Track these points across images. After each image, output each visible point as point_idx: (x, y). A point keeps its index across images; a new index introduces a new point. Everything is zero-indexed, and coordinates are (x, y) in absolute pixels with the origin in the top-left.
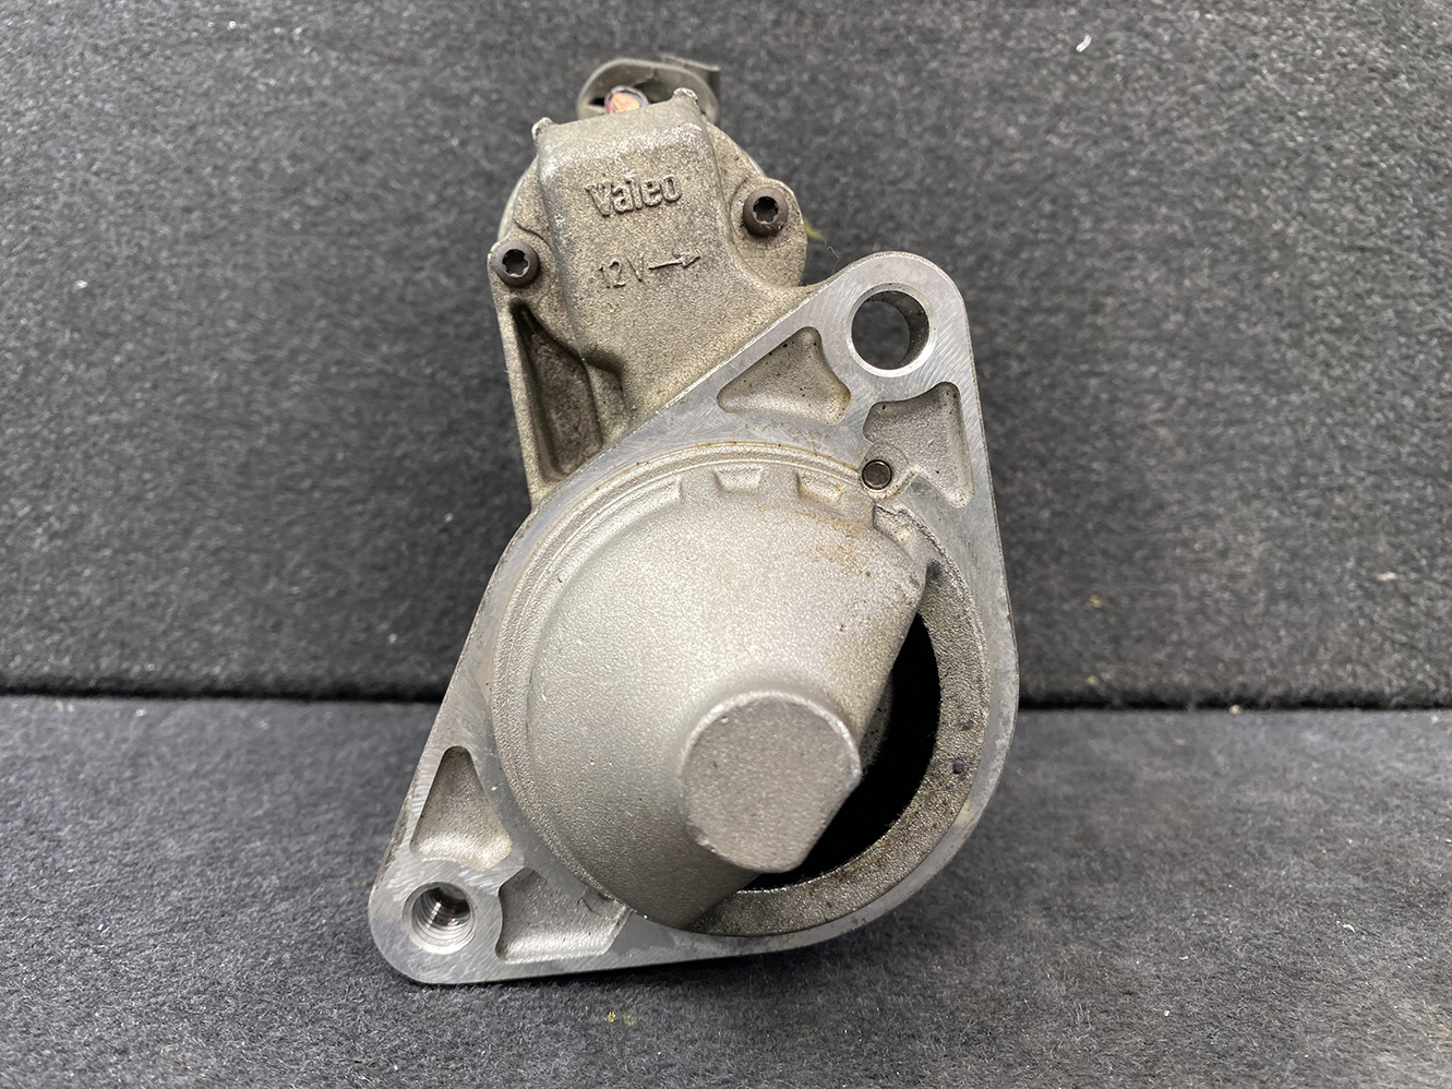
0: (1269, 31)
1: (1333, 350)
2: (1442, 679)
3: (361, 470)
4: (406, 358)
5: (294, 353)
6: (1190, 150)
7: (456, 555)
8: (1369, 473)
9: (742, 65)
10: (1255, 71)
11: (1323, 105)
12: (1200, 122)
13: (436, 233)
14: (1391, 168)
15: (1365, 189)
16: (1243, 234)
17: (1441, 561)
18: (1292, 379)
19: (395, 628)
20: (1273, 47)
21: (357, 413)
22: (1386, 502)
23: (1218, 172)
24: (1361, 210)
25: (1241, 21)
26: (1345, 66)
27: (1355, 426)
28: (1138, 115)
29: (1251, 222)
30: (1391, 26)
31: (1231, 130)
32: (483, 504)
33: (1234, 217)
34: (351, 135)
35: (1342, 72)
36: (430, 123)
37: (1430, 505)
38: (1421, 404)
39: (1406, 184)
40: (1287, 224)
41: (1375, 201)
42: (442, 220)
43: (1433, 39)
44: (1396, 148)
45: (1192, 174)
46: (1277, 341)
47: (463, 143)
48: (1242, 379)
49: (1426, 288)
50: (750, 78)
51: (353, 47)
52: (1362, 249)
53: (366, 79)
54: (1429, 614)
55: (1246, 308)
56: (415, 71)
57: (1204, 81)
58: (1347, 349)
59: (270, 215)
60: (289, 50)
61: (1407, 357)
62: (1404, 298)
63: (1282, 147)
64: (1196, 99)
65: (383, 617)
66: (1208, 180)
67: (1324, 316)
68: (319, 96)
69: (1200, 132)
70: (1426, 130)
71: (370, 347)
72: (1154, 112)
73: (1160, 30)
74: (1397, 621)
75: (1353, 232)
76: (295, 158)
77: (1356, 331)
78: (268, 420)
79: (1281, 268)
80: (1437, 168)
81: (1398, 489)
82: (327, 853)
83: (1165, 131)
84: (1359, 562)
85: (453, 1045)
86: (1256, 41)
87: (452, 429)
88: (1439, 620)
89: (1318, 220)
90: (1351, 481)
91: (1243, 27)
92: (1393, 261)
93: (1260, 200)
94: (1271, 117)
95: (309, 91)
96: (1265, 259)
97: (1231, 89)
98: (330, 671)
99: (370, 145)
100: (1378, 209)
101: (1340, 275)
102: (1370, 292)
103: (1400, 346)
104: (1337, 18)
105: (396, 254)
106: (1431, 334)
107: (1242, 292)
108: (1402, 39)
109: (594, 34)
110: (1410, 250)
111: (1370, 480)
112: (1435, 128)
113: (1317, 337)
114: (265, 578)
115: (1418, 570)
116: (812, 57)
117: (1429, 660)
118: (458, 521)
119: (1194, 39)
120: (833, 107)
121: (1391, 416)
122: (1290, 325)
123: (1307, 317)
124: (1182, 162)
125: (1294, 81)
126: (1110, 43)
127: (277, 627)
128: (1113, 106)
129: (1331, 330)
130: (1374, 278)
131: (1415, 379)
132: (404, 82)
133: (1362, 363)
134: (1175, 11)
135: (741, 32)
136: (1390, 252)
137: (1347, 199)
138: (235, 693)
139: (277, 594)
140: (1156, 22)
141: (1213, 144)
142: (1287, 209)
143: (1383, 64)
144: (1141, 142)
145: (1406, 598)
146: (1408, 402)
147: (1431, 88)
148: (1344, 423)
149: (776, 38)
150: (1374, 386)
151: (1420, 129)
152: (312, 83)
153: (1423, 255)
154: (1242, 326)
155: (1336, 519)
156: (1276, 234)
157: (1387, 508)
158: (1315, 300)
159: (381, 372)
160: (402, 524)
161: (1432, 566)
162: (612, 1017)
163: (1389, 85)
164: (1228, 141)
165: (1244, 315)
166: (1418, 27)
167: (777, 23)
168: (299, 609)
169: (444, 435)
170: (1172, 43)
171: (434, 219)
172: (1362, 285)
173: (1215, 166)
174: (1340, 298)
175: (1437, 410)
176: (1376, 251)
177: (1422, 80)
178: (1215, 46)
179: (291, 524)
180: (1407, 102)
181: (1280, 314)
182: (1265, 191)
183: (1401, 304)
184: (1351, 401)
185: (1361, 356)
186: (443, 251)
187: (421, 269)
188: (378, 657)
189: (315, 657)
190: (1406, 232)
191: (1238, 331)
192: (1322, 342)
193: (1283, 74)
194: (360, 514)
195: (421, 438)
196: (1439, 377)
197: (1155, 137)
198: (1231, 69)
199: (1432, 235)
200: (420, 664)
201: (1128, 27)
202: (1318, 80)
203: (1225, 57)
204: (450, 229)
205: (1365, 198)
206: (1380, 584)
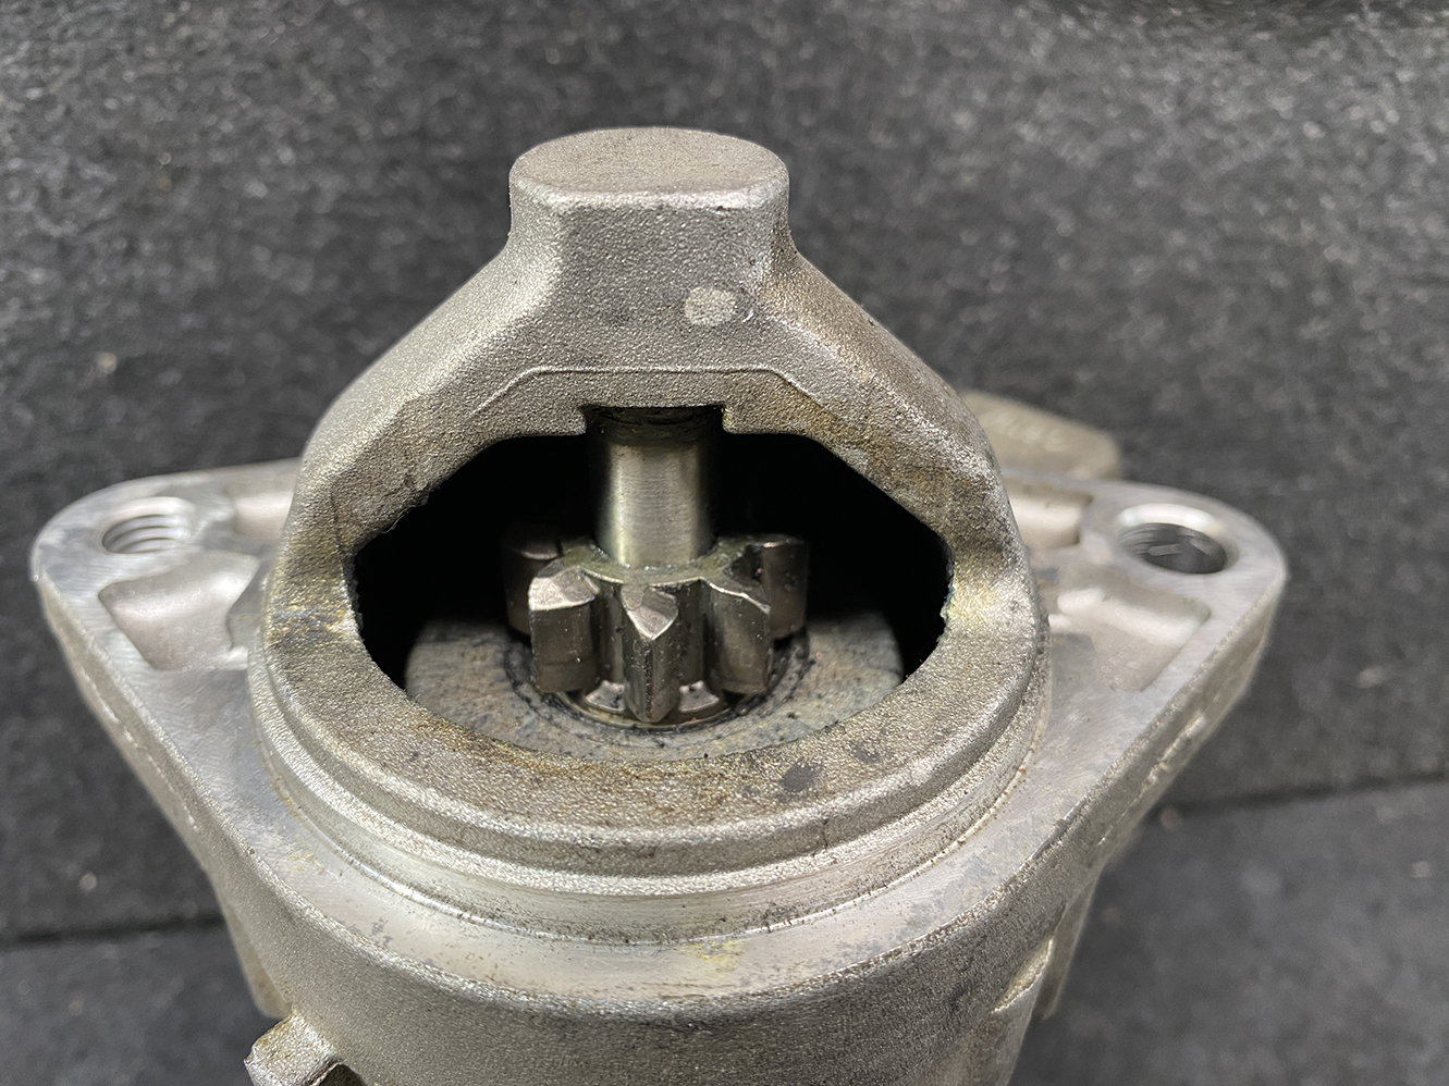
6: (1230, 140)
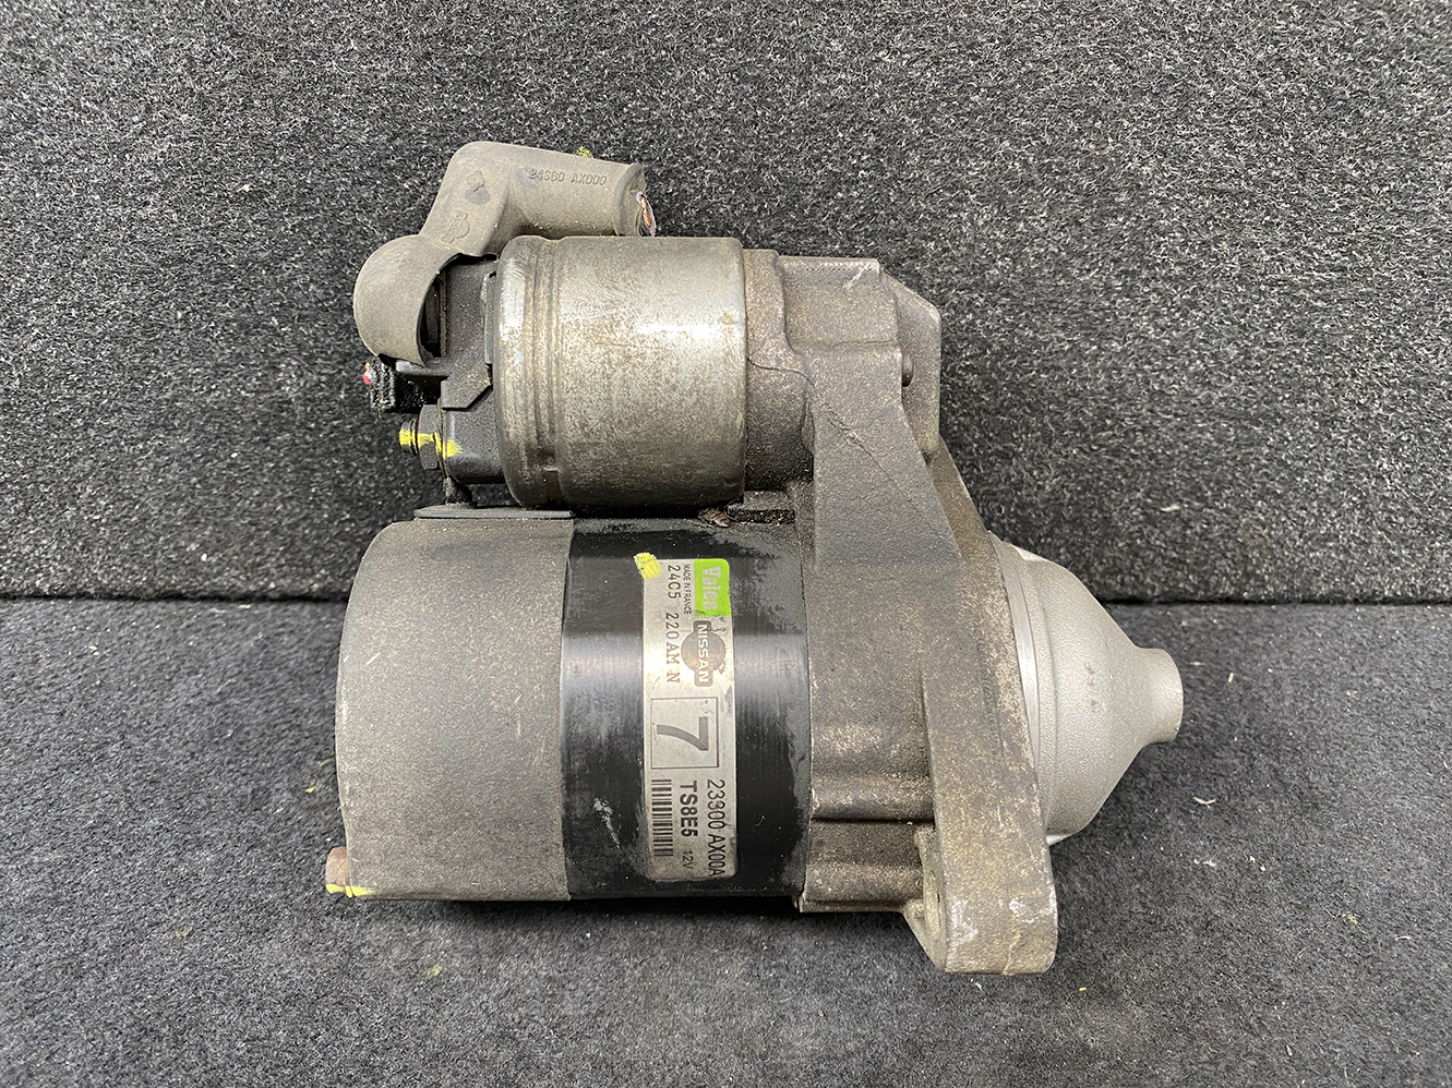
1: (1165, 297)
2: (1202, 586)
15: (1240, 123)
17: (1227, 492)
19: (204, 548)
22: (1186, 442)
37: (1229, 444)
38: (1246, 353)
46: (1108, 289)
49: (1282, 236)
52: (1221, 193)
62: (1254, 245)
67: (1165, 264)
74: (1174, 542)
81: (1201, 431)
84: (1148, 495)
88: (1211, 542)
90: (1157, 423)
96: (1111, 201)
102: (1218, 240)
107: (1079, 239)
113: (1152, 285)
115: (1202, 499)
117: (1193, 572)
121: (1211, 363)
122: (1124, 274)
130: (1227, 225)
138: (61, 597)
142: (1147, 145)
145: (1185, 523)
146: (1233, 351)
150: (1201, 335)
151: (1325, 49)
157: (1187, 447)
161: (1216, 497)
165: (1076, 262)
172: (1212, 232)
174: (1185, 245)
175: (1259, 358)
176: (1238, 194)
181: (1115, 261)
183: (1250, 252)
185: (1193, 305)
188: (196, 573)
192: (1155, 290)
200: (236, 578)
205: (1239, 131)
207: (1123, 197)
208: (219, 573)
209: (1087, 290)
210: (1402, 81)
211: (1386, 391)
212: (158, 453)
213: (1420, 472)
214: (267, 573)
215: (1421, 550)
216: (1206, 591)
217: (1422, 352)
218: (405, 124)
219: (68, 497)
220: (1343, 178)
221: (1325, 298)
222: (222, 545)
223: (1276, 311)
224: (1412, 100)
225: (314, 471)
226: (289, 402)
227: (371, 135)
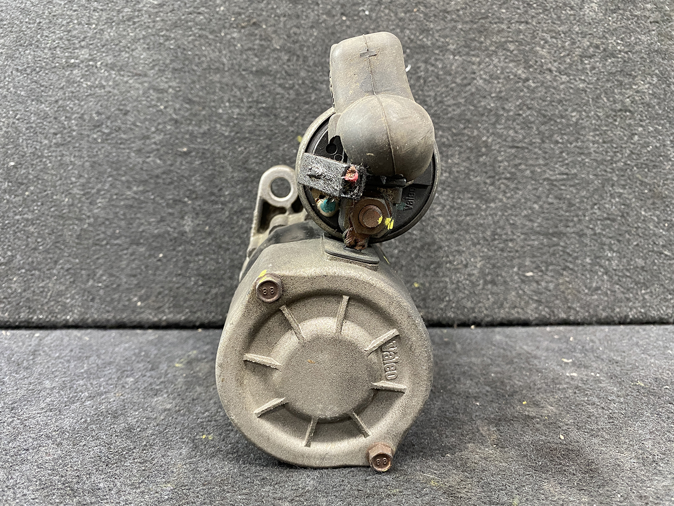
0: (480, 63)
1: (507, 186)
2: (552, 314)
3: (126, 237)
4: (144, 192)
5: (99, 191)
7: (164, 270)
8: (522, 234)
9: (275, 78)
10: (474, 79)
11: (500, 92)
12: (454, 98)
13: (155, 143)
14: (527, 116)
15: (518, 124)
16: (471, 142)
17: (550, 268)
18: (491, 198)
19: (140, 299)
20: (481, 70)
21: (124, 214)
22: (529, 245)
23: (461, 118)
24: (516, 132)
25: (469, 59)
26: (509, 77)
27: (516, 216)
28: (429, 96)
29: (474, 137)
30: (526, 62)
31: (466, 101)
32: (174, 250)
33: (468, 135)
34: (121, 105)
35: (507, 79)
36: (152, 100)
37: (545, 246)
38: (541, 207)
39: (533, 122)
40: (488, 137)
41: (522, 129)
42: (158, 138)
43: (542, 66)
44: (529, 108)
45: (451, 118)
46: (485, 183)
47: (165, 108)
48: (472, 198)
49: (542, 162)
50: (278, 82)
51: (121, 69)
52: (517, 147)
53: (127, 82)
54: (546, 288)
55: (473, 170)
56: (146, 79)
57: (455, 83)
58: (512, 186)
59: (88, 136)
60: (96, 71)
61: (535, 189)
62: (534, 166)
63: (485, 108)
64: (452, 89)
65: (135, 295)
66: (457, 121)
67: (503, 173)
68: (108, 89)
69: (454, 102)
70: (540, 101)
71: (129, 188)
72: (436, 94)
73: (438, 63)
74: (534, 291)
75: (513, 141)
76: (98, 113)
77: (515, 179)
78: (89, 217)
79: (487, 155)
80: (545, 116)
81: (533, 240)
82: (107, 384)
83: (441, 102)
84: (519, 269)
85: (145, 445)
86: (475, 67)
87: (162, 220)
88: (550, 291)
89: (500, 136)
90: (515, 237)
91: (470, 62)
92: (529, 152)
93: (478, 129)
94: (481, 96)
95: (104, 87)
96: (479, 151)
97: (466, 85)
98: (114, 317)
99: (128, 108)
100: (523, 131)
101: (509, 157)
102: (520, 164)
103: (532, 184)
104: (506, 58)
105: (139, 151)
106: (544, 180)
107: (471, 164)
108: (531, 66)
109: (217, 64)
110: (535, 147)
111: (522, 237)
112: (544, 101)
113: (500, 181)
114: (88, 281)
115: (542, 271)
116: (303, 74)
117: (546, 307)
118: (164, 257)
119: (451, 66)
120: (311, 93)
121: (530, 212)
122: (490, 177)
123: (497, 173)
124: (447, 114)
125: (489, 82)
126: (419, 68)
127: (93, 300)
128: (420, 92)
129: (506, 178)
130: (522, 158)
131: (539, 197)
132: (141, 83)
133: (518, 191)
134: (444, 55)
135: (275, 64)
136: (527, 148)
137: (511, 128)
138: (76, 326)
139: (93, 286)
140: (436, 60)
141: (459, 107)
142: (488, 131)
143: (523, 76)
144: (431, 106)
145: (537, 282)
146: (536, 206)
147: (542, 85)
148: (512, 215)
149: (289, 66)
150: (523, 200)
151: (538, 101)
152: (104, 83)
153: (540, 149)
154: (472, 177)
155: (510, 252)
156: (484, 142)
157: (529, 248)
158: (499, 167)
159: (133, 198)
160: (142, 258)
161: (547, 270)
162: (204, 436)
163: (526, 84)
164: (465, 105)
165: (472, 173)
166: (536, 62)
167: (289, 60)
168: (101, 292)
169: (159, 222)
170: (442, 68)
171: (154, 138)
172: (517, 161)
173: (460, 115)
174: (509, 166)
175: (547, 209)
176: (523, 148)
177: (538, 82)
178: (459, 69)
179: (98, 259)
180: (533, 91)
181: (486, 173)
182: (479, 125)
183: (532, 168)
184: (514, 206)
185: (518, 189)
186: (158, 150)
187: (149, 157)
188: (133, 311)
189: (108, 312)
190: (534, 141)
191: (470, 179)
192: (502, 183)
193: (485, 80)
194: (126, 254)
195: (150, 224)
196: (547, 197)
197: (437, 104)
198: (465, 78)
199: (543, 142)
200: (150, 314)
201: (426, 62)
202: (499, 83)
203: (463, 73)
204: (161, 142)
205: (518, 127)
206: (527, 277)
207: (484, 150)
208: (143, 312)
209: (478, 184)
210: (566, 110)
211: (599, 222)
212: (132, 255)
213: (624, 257)
214: (163, 312)
215: (637, 294)
216: (554, 316)
217: (607, 206)
218: (241, 129)
219: (91, 275)
220: (557, 142)
221: (564, 185)
222: (148, 297)
223: (548, 190)
224: (572, 116)
225: (190, 262)
226: (186, 232)
227: (230, 132)
